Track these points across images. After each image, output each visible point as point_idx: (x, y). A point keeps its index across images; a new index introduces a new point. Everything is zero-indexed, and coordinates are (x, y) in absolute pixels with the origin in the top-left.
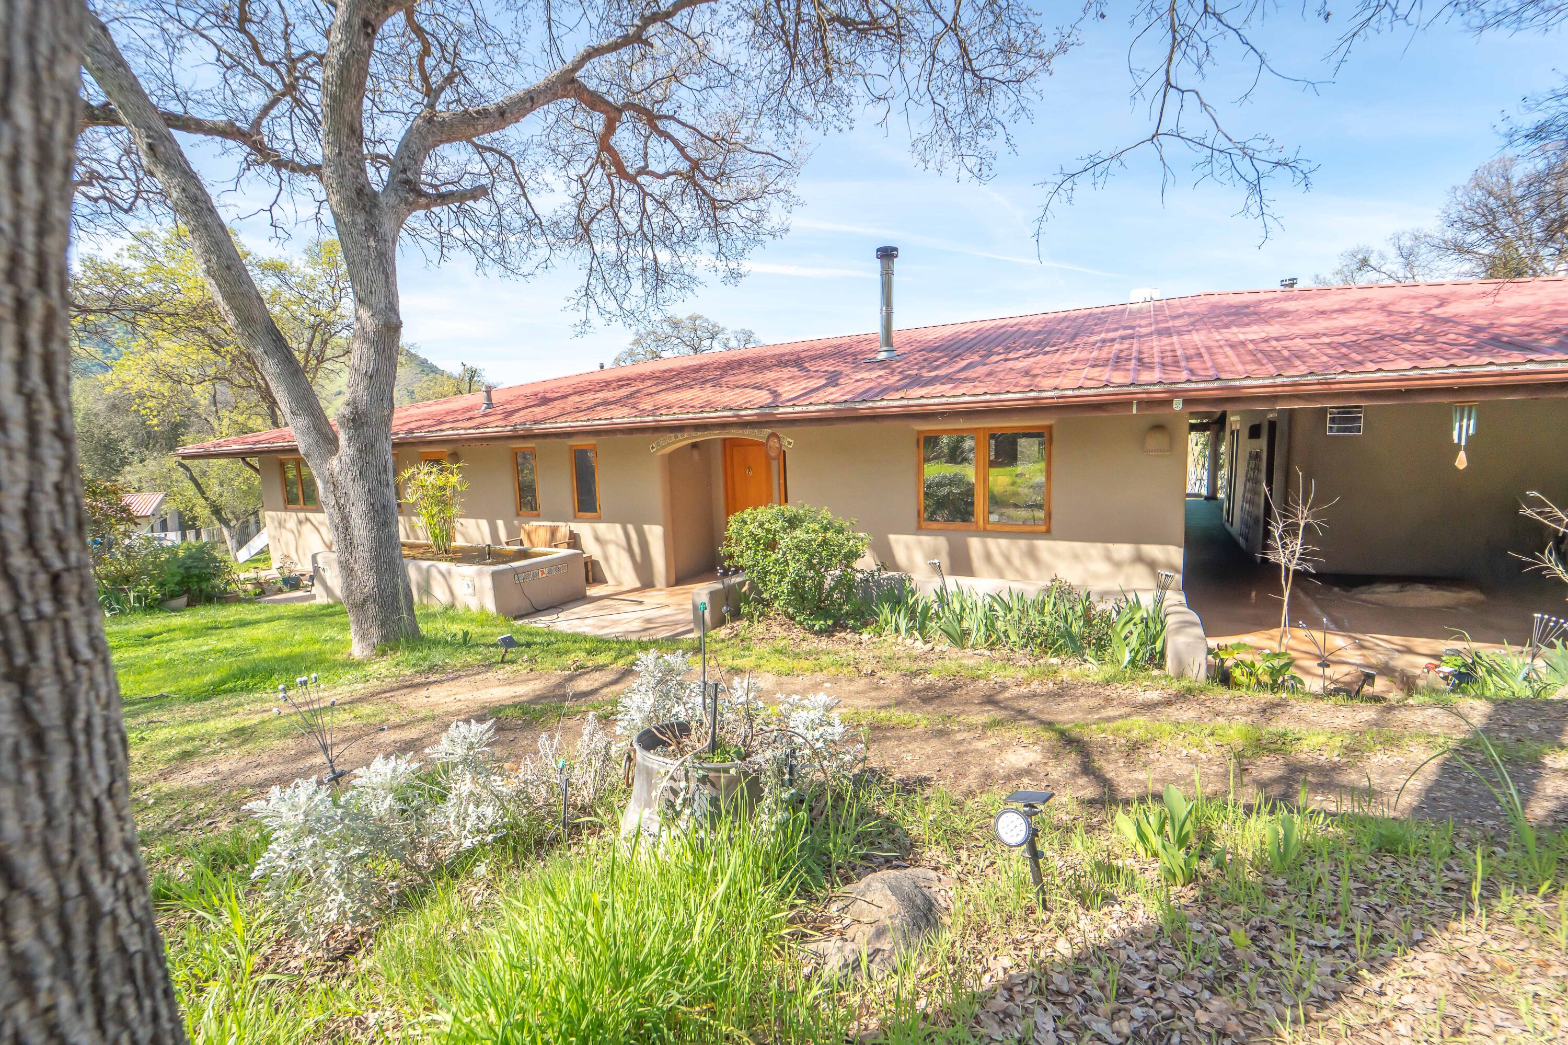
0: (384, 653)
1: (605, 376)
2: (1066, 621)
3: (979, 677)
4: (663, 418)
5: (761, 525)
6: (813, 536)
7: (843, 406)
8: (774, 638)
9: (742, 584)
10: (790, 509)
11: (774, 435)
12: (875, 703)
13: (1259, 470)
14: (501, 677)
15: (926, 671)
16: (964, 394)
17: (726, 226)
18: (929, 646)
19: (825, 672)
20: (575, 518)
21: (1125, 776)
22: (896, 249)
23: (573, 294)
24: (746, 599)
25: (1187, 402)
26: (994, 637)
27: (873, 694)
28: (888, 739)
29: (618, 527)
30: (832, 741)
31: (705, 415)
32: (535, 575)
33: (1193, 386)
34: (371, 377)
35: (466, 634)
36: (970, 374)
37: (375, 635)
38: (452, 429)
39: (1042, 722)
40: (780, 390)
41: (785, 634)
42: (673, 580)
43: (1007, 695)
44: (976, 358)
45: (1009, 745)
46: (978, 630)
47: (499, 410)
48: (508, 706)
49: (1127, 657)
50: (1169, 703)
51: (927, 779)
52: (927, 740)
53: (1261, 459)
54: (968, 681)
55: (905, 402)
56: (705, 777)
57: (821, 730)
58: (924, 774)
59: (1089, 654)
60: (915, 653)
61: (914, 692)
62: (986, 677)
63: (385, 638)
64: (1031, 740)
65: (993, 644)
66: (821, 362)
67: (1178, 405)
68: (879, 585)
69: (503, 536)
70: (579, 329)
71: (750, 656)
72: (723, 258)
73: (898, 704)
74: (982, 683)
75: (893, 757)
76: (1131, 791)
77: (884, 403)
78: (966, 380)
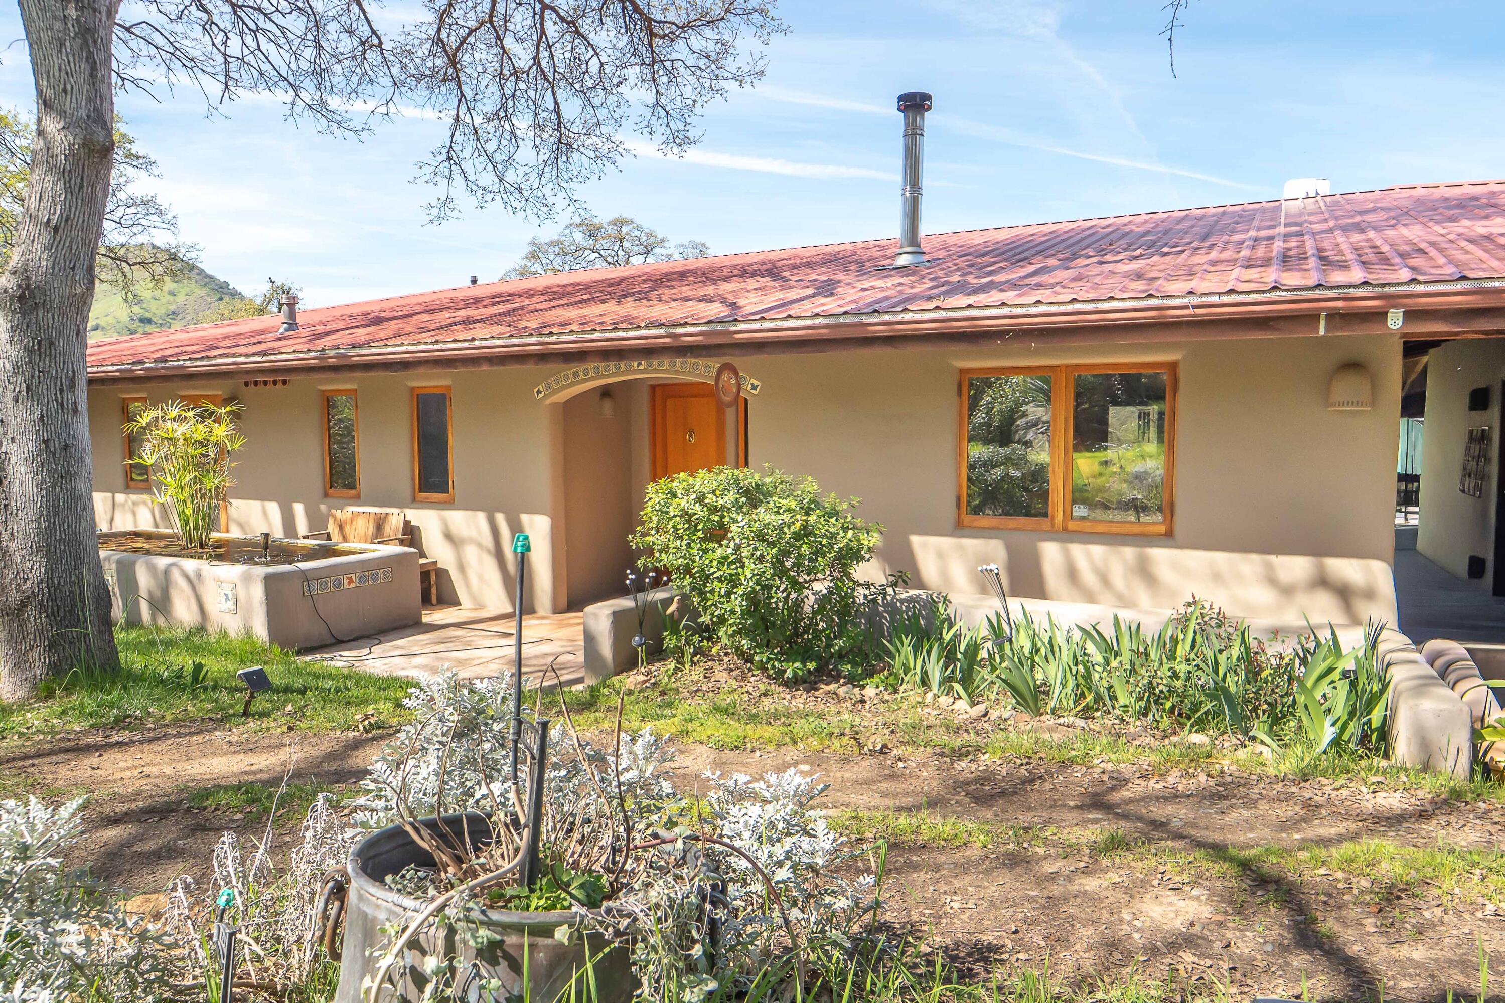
0: (50, 695)
1: (477, 292)
2: (1216, 671)
3: (1072, 761)
4: (554, 338)
5: (700, 499)
6: (787, 518)
7: (842, 320)
8: (717, 690)
9: (667, 602)
10: (750, 477)
11: (727, 367)
12: (890, 802)
13: (1488, 460)
14: (234, 739)
15: (978, 749)
16: (1038, 302)
17: (668, 64)
18: (980, 709)
19: (801, 746)
20: (414, 502)
21: (1384, 952)
22: (928, 97)
23: (428, 158)
24: (673, 625)
25: (1411, 315)
26: (1090, 698)
27: (884, 786)
28: (915, 867)
29: (481, 517)
30: (811, 867)
31: (620, 334)
32: (338, 584)
33: (1421, 288)
34: (56, 229)
35: (198, 668)
36: (1045, 279)
37: (38, 666)
38: (227, 355)
39: (1200, 844)
40: (741, 302)
41: (735, 684)
42: (563, 602)
43: (1126, 794)
44: (1052, 262)
45: (1145, 884)
46: (1064, 685)
47: (304, 332)
48: (226, 789)
49: (1329, 733)
50: (1423, 815)
51: (991, 948)
52: (988, 872)
53: (1490, 440)
54: (1054, 768)
55: (941, 315)
56: (494, 945)
57: (788, 843)
58: (987, 938)
59: (1259, 730)
60: (958, 719)
61: (960, 785)
62: (1085, 760)
63: (56, 669)
64: (1186, 877)
65: (1087, 707)
66: (808, 271)
67: (1395, 321)
68: (892, 609)
69: (302, 527)
70: (435, 211)
71: (674, 716)
72: (662, 114)
73: (932, 804)
74: (1078, 772)
75: (926, 901)
76: (1405, 984)
77: (908, 316)
78: (1039, 286)
